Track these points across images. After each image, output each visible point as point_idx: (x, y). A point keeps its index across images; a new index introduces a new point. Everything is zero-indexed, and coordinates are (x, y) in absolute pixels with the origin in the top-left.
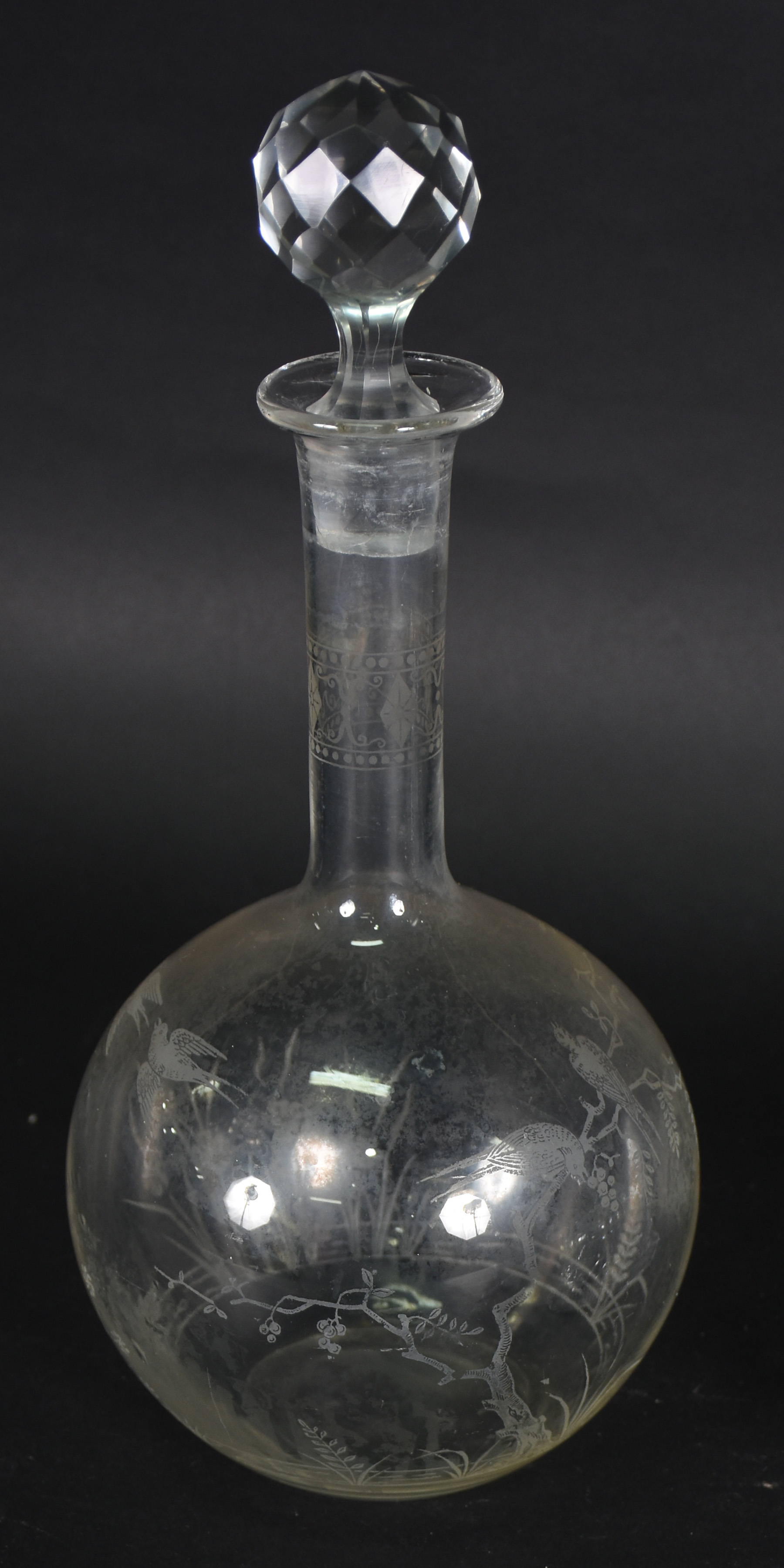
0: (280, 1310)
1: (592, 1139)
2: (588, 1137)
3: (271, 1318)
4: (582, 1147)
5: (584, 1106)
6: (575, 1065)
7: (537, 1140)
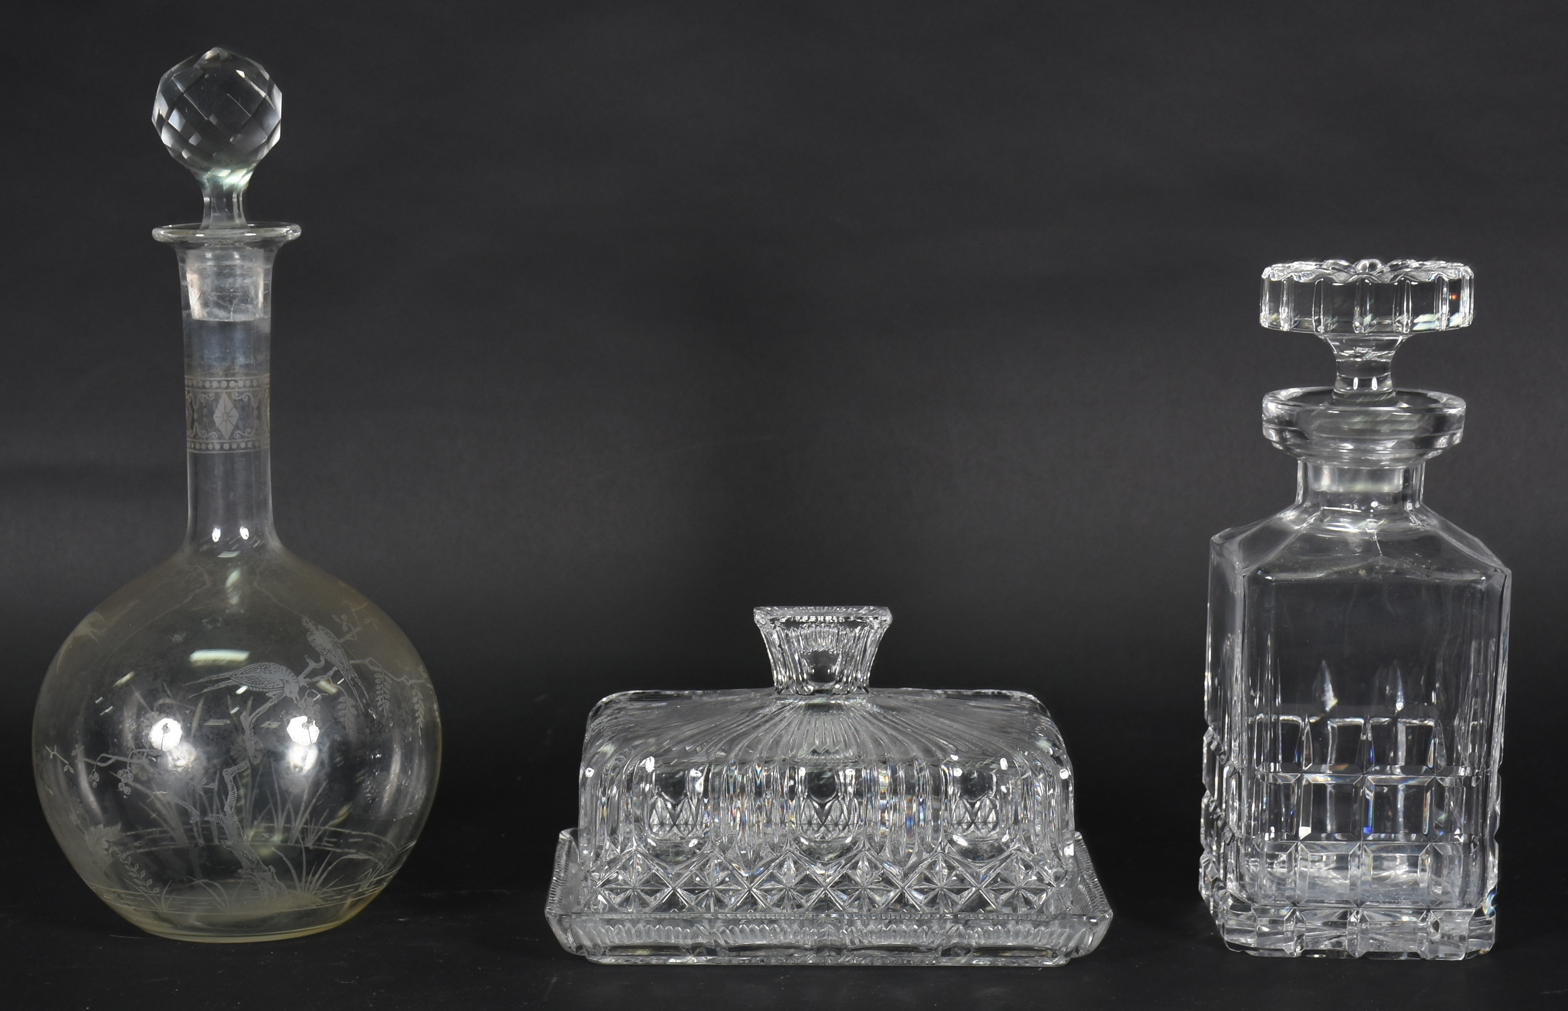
0: (99, 764)
1: (307, 680)
2: (305, 678)
3: (94, 770)
4: (298, 682)
5: (308, 660)
6: (310, 639)
7: (267, 671)
